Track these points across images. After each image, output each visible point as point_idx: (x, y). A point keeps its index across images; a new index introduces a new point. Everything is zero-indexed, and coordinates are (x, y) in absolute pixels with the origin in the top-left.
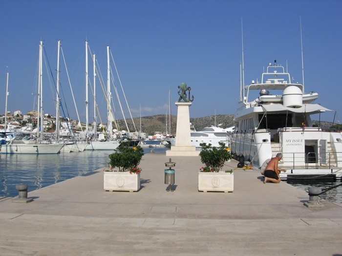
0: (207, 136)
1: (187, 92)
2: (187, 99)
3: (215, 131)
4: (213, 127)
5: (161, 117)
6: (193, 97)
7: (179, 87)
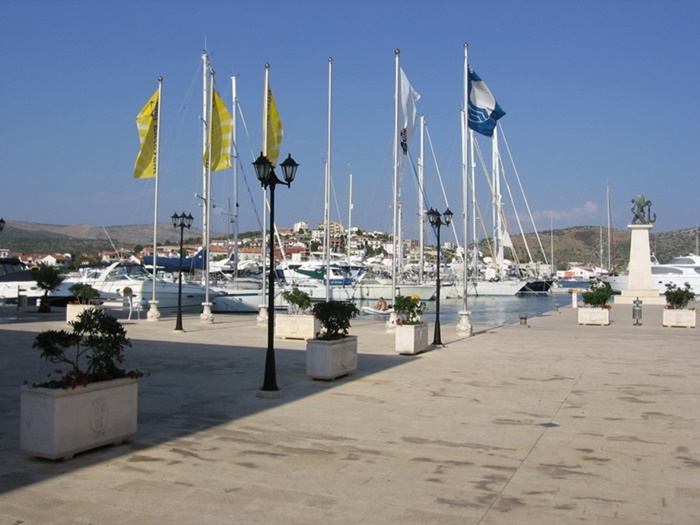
0: (681, 272)
1: (646, 209)
2: (646, 219)
3: (697, 265)
4: (693, 257)
5: (581, 231)
6: (655, 216)
7: (633, 201)
